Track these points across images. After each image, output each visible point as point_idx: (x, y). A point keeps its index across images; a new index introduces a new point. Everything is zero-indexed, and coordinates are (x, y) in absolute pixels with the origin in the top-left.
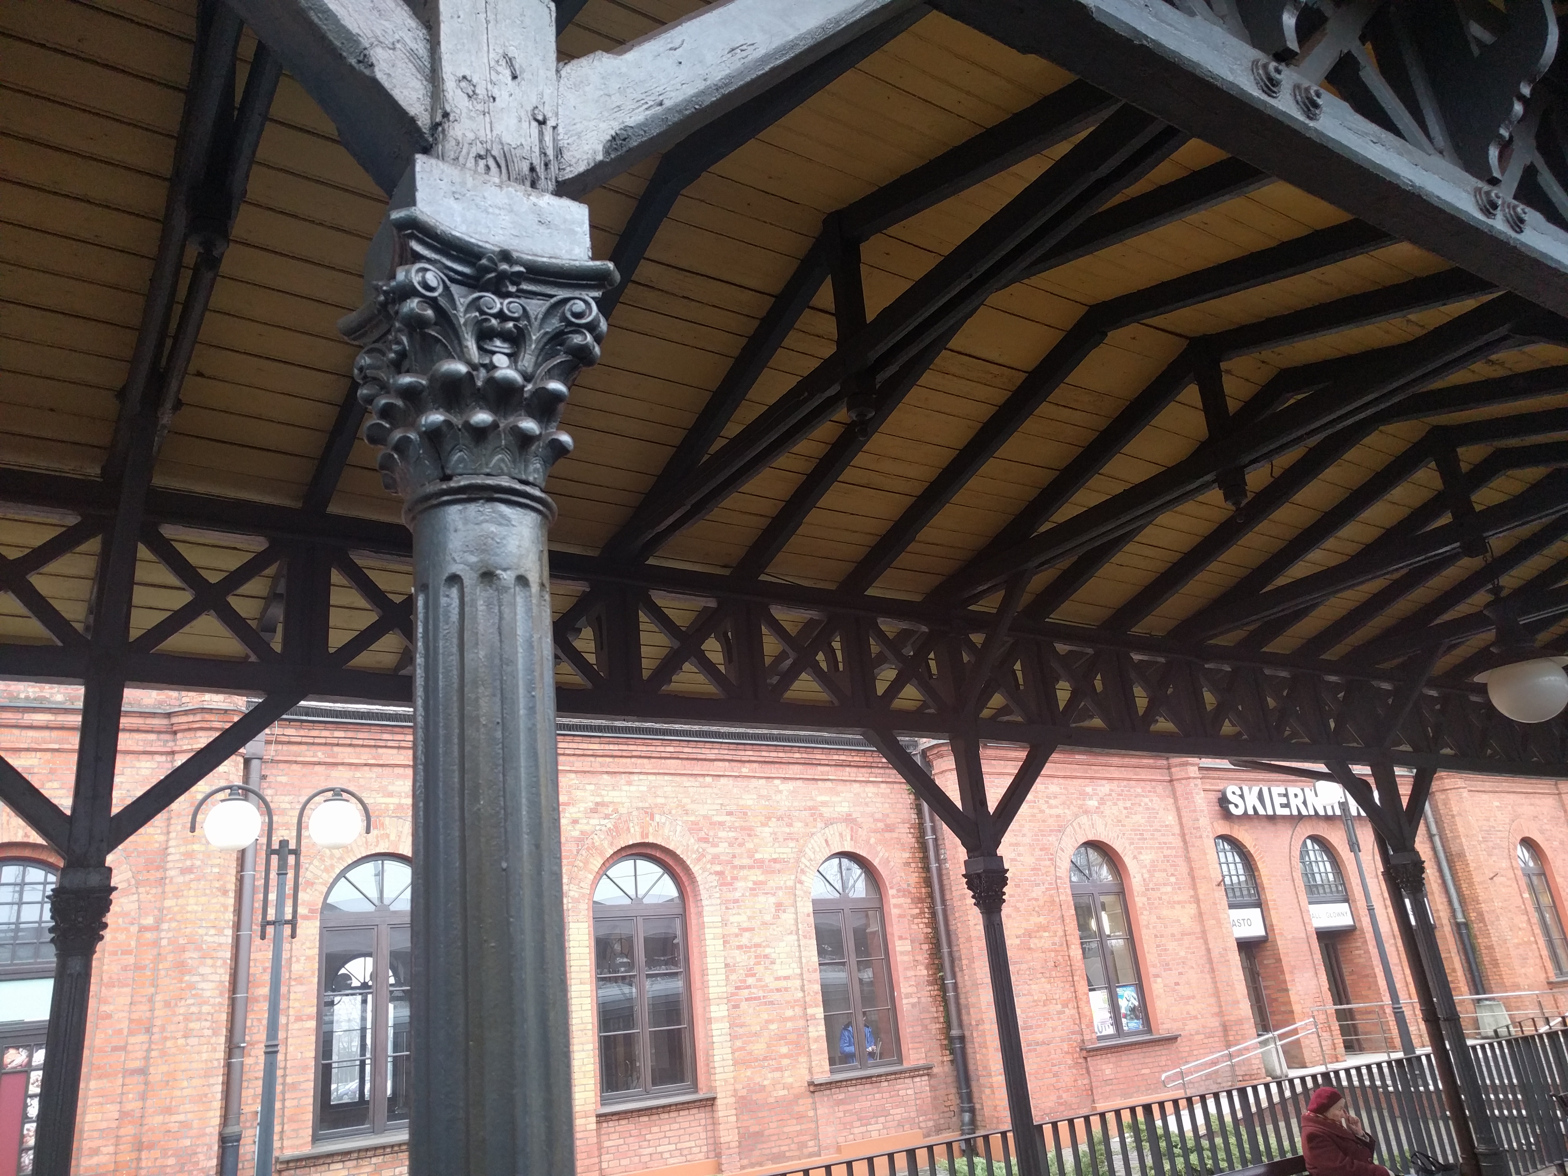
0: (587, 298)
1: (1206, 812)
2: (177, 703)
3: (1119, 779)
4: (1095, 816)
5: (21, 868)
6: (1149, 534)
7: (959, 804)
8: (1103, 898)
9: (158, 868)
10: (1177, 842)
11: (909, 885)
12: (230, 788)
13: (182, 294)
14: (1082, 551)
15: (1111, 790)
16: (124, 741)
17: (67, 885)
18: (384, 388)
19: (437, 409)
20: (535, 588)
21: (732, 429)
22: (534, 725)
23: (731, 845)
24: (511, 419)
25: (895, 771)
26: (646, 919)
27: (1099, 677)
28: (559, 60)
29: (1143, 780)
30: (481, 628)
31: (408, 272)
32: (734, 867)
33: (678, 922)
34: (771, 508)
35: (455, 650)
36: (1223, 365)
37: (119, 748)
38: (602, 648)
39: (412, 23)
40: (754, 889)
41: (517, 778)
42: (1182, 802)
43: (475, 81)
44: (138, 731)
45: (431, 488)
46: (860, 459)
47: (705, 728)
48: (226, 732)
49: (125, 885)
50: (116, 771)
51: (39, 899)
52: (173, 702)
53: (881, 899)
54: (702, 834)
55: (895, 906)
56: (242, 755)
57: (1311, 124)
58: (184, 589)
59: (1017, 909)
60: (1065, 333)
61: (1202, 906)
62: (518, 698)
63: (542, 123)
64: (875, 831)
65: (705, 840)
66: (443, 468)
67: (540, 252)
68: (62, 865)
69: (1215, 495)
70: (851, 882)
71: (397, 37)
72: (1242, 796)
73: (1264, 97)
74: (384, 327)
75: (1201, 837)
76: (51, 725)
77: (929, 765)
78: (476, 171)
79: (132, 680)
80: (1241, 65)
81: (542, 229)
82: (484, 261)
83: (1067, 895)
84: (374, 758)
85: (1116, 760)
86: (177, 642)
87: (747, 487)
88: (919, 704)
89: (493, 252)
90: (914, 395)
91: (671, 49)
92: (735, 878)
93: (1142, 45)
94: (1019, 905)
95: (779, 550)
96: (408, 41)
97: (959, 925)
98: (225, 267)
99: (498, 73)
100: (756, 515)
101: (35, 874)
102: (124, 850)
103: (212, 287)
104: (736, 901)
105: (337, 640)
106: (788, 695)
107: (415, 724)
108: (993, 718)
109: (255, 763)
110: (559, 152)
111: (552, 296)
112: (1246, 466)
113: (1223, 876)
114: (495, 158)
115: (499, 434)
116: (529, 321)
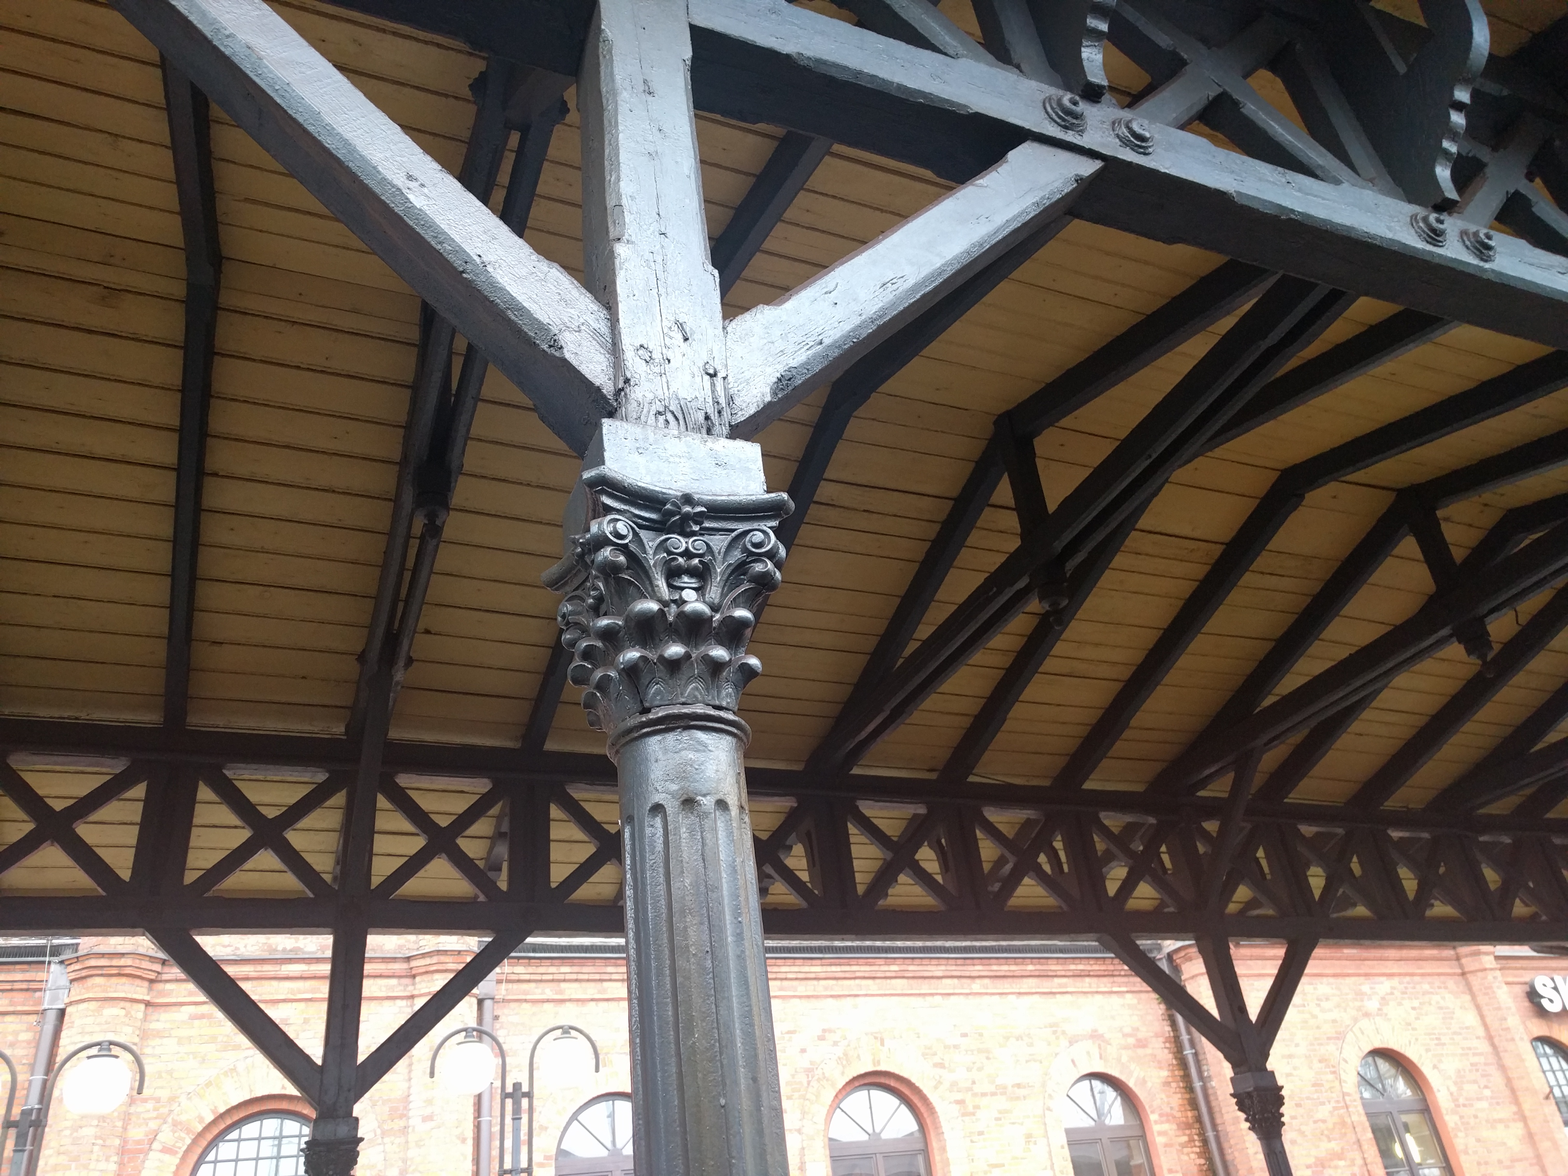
0: (765, 528)
1: (1514, 1009)
2: (416, 947)
3: (1400, 975)
4: (1378, 1019)
5: (279, 1120)
6: (1387, 698)
7: (1215, 1012)
8: (1404, 1118)
9: (401, 1116)
10: (1484, 1046)
11: (1172, 1108)
12: (465, 1030)
13: (410, 563)
14: (1313, 723)
15: (1393, 988)
16: (369, 987)
17: (319, 1137)
18: (585, 631)
19: (633, 647)
20: (734, 811)
21: (924, 631)
22: (743, 952)
23: (969, 1069)
24: (703, 649)
25: (1138, 979)
26: (887, 1156)
27: (1355, 859)
28: (725, 318)
29: (1429, 975)
30: (685, 855)
31: (600, 524)
32: (975, 1095)
33: (920, 1159)
34: (973, 707)
35: (662, 879)
36: (1440, 513)
37: (364, 994)
38: (814, 866)
39: (594, 306)
40: (1000, 1119)
41: (730, 1008)
42: (1482, 999)
43: (651, 349)
44: (381, 976)
45: (631, 722)
46: (1059, 648)
47: (929, 944)
48: (459, 974)
49: (371, 1135)
50: (362, 1018)
51: (295, 1153)
52: (412, 946)
53: (1142, 1126)
54: (937, 1059)
55: (1161, 1133)
56: (475, 996)
57: (1487, 266)
58: (417, 835)
59: (1302, 1133)
60: (1258, 501)
61: (1531, 1125)
62: (725, 924)
63: (713, 376)
64: (1126, 1048)
65: (941, 1065)
66: (641, 702)
67: (719, 492)
68: (314, 1116)
69: (1456, 650)
70: (1107, 1107)
71: (582, 320)
72: (1556, 988)
73: (1429, 248)
74: (583, 576)
75: (1513, 1040)
76: (305, 975)
77: (1177, 969)
78: (656, 427)
79: (375, 927)
80: (1399, 221)
81: (719, 470)
82: (668, 506)
83: (1359, 1115)
84: (599, 992)
85: (1392, 953)
86: (414, 886)
87: (944, 688)
88: (1156, 903)
89: (676, 497)
90: (1108, 579)
91: (826, 293)
92: (977, 1107)
93: (1291, 219)
94: (1304, 1128)
95: (985, 749)
96: (592, 323)
97: (1236, 1154)
98: (447, 534)
99: (671, 338)
100: (957, 714)
101: (292, 1127)
102: (370, 1099)
103: (436, 551)
104: (981, 1133)
105: (558, 874)
106: (1013, 902)
107: (628, 956)
108: (1242, 912)
109: (488, 1004)
110: (731, 399)
111: (733, 530)
112: (1486, 616)
113: (1551, 1088)
114: (673, 413)
115: (692, 664)
116: (713, 556)
